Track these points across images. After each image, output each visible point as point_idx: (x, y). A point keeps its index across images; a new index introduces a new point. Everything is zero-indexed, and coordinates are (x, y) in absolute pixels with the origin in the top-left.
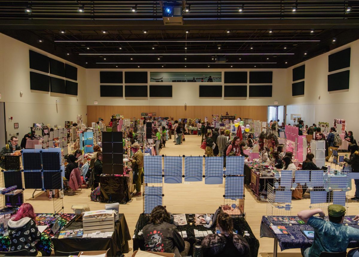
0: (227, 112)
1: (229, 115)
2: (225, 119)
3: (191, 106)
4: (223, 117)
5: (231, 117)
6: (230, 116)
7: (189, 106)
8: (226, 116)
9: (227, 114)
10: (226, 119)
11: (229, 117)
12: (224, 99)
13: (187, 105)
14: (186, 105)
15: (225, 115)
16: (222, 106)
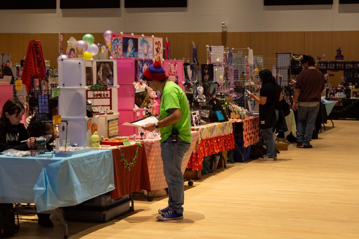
0: (339, 51)
1: (346, 60)
2: (332, 70)
3: (240, 34)
4: (326, 63)
5: (352, 66)
6: (348, 63)
7: (235, 33)
8: (335, 63)
9: (339, 55)
10: (336, 69)
11: (345, 63)
12: (340, 11)
13: (229, 31)
14: (225, 30)
15: (331, 57)
16: (332, 32)
